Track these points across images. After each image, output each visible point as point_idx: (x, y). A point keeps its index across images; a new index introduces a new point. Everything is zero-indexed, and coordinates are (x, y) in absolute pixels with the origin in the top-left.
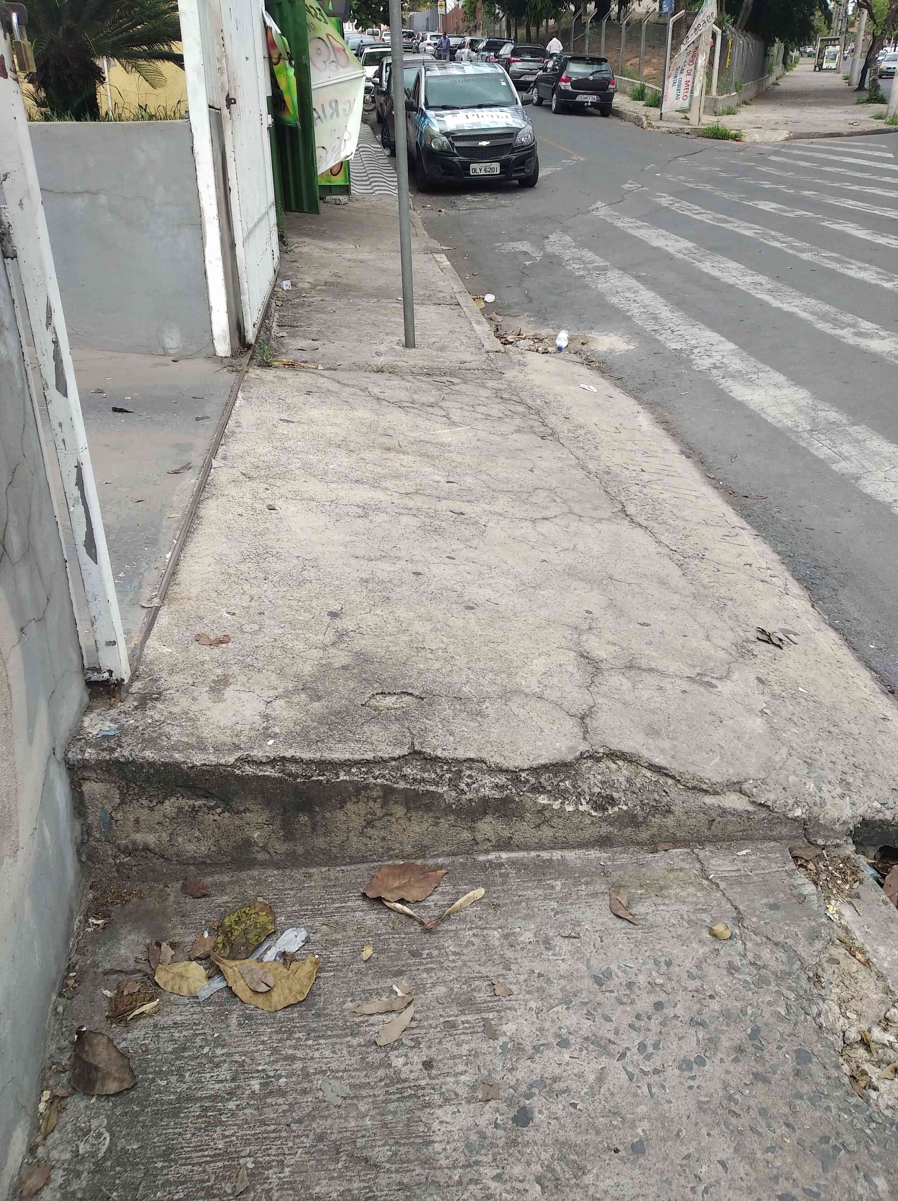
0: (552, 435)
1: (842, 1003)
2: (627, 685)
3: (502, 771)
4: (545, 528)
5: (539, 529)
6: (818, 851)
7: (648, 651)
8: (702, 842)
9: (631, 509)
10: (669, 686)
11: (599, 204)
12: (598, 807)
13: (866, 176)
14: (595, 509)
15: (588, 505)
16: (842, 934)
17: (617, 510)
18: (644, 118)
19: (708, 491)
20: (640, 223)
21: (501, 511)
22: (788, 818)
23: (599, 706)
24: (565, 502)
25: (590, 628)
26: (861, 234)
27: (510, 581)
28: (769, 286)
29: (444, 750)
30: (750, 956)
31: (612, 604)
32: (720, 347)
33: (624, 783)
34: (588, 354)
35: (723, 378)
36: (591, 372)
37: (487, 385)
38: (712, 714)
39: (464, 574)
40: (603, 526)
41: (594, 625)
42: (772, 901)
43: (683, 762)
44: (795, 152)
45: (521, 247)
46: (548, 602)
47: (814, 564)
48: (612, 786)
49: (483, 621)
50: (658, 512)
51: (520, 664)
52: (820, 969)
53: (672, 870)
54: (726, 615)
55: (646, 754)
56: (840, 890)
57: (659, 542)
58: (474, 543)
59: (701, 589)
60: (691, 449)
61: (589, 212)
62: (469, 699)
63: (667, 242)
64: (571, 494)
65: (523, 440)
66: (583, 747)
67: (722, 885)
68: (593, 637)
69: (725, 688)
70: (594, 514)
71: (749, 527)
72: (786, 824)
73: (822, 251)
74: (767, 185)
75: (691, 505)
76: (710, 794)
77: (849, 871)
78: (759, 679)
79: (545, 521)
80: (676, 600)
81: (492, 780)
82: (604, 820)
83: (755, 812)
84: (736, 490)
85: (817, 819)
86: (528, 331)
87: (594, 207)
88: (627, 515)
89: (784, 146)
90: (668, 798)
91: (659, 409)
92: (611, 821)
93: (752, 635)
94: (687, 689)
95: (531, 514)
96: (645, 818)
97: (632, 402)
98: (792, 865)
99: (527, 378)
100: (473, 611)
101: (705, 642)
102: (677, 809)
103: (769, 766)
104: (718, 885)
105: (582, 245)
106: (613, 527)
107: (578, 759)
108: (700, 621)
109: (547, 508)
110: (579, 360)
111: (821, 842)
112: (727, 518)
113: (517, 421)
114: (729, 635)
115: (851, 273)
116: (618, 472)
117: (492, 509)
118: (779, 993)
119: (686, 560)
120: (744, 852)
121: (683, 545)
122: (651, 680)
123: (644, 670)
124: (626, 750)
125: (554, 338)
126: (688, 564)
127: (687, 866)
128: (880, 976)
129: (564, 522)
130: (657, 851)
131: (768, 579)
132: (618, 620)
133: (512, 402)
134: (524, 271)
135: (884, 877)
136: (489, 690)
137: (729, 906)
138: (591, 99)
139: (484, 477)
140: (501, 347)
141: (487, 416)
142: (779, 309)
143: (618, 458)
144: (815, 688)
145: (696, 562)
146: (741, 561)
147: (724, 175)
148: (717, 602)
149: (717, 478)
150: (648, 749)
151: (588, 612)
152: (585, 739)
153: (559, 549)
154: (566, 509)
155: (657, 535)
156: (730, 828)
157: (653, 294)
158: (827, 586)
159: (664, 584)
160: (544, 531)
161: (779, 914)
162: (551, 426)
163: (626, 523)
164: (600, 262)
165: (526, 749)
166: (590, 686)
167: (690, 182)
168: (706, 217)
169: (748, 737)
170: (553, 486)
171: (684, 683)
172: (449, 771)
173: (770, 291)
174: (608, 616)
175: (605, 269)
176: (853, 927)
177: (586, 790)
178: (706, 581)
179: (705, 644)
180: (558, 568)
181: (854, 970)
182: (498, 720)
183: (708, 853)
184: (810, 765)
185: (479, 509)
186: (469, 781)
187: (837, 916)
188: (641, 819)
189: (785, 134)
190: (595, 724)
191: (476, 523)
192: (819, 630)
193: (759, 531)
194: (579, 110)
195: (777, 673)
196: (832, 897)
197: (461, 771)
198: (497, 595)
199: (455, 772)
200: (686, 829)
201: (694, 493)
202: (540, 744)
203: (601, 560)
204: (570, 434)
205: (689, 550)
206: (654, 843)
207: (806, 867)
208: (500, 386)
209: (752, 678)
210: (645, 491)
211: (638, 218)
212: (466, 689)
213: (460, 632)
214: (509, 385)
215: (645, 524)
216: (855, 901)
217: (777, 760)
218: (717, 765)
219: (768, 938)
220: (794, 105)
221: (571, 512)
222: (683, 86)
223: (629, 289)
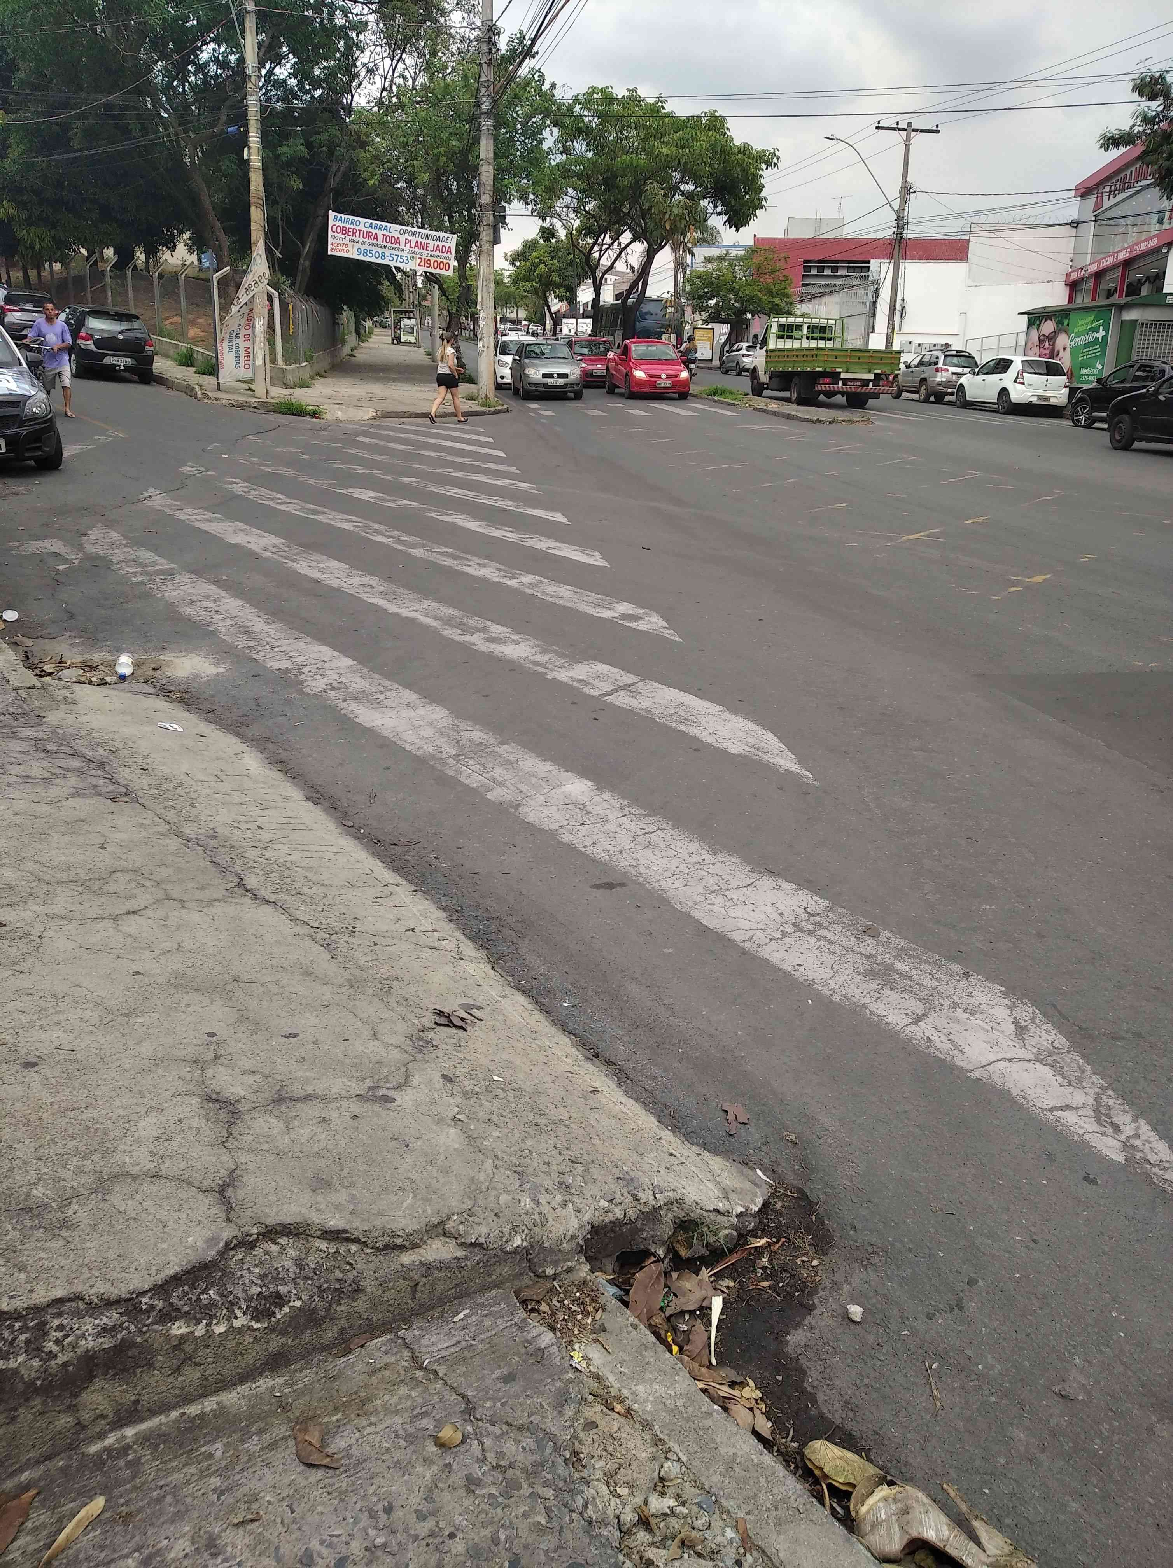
0: (126, 794)
1: (610, 1478)
2: (276, 1125)
3: (109, 1303)
4: (132, 925)
5: (125, 929)
6: (549, 1285)
7: (300, 1072)
8: (407, 1320)
9: (252, 882)
10: (335, 1114)
11: (152, 491)
12: (259, 1314)
13: (468, 461)
14: (202, 888)
15: (191, 885)
16: (594, 1385)
17: (232, 885)
18: (197, 388)
19: (347, 843)
20: (210, 515)
21: (64, 912)
22: (507, 1253)
23: (243, 1167)
24: (158, 885)
25: (216, 1058)
26: (474, 526)
27: (89, 1013)
28: (382, 589)
29: (12, 1297)
30: (491, 1457)
31: (243, 1017)
32: (333, 665)
33: (293, 1268)
34: (164, 682)
35: (344, 701)
36: (171, 705)
37: (20, 735)
38: (395, 1138)
39: (15, 1015)
40: (217, 910)
41: (221, 1052)
42: (505, 1371)
43: (365, 1216)
44: (386, 433)
45: (48, 546)
46: (150, 1031)
47: (486, 915)
48: (276, 1278)
49: (53, 1081)
50: (288, 880)
51: (119, 1132)
52: (577, 1443)
53: (373, 1373)
54: (392, 1001)
55: (315, 1218)
56: (582, 1327)
57: (295, 920)
58: (26, 966)
59: (357, 972)
60: (318, 792)
61: (139, 501)
62: (45, 1206)
63: (248, 539)
64: (165, 872)
65: (85, 806)
66: (228, 1233)
67: (441, 1372)
68: (221, 1069)
69: (405, 1099)
70: (199, 895)
71: (404, 882)
72: (505, 1261)
73: (435, 546)
74: (360, 470)
75: (329, 864)
76: (408, 1249)
77: (587, 1299)
78: (445, 1077)
79: (132, 916)
80: (327, 993)
81: (97, 1322)
82: (269, 1330)
83: (466, 1256)
84: (382, 838)
85: (540, 1242)
86: (73, 656)
87: (146, 495)
88: (247, 890)
89: (372, 426)
90: (354, 1272)
91: (270, 746)
92: (280, 1330)
93: (429, 1020)
94: (357, 1112)
95: (109, 910)
96: (327, 1310)
97: (232, 739)
98: (522, 1314)
99: (80, 720)
100: (36, 1068)
101: (372, 1043)
102: (368, 1285)
103: (473, 1189)
104: (435, 1372)
105: (135, 543)
106: (231, 910)
107: (221, 1253)
108: (362, 1016)
109: (132, 897)
110: (152, 690)
111: (549, 1271)
112: (376, 875)
113: (73, 781)
114: (401, 1026)
115: (470, 571)
116: (226, 833)
117: (50, 911)
118: (534, 1495)
119: (333, 937)
120: (461, 1316)
121: (326, 918)
122: (311, 1111)
123: (298, 1100)
124: (288, 1220)
125: (112, 664)
126: (336, 942)
127: (393, 1360)
128: (646, 1425)
129: (160, 913)
130: (349, 1351)
131: (436, 944)
132: (254, 1037)
133: (62, 755)
134: (57, 577)
135: (627, 1292)
136: (75, 1184)
137: (454, 1396)
138: (124, 362)
139: (30, 866)
140: (35, 681)
141: (26, 779)
142: (397, 615)
143: (224, 816)
144: (511, 1072)
145: (346, 938)
146: (400, 928)
147: (307, 457)
148: (379, 986)
149: (357, 825)
150: (318, 1210)
151: (211, 1035)
152: (229, 1220)
153: (157, 952)
154: (160, 895)
155: (292, 911)
156: (439, 1288)
157: (239, 602)
158: (504, 939)
159: (310, 974)
160: (131, 930)
161: (515, 1387)
162: (123, 783)
163: (247, 900)
164: (163, 564)
165: (144, 1259)
166: (226, 1142)
167: (266, 466)
168: (294, 508)
169: (442, 1158)
170: (138, 864)
171: (352, 1105)
172: (24, 1329)
173: (383, 594)
174: (240, 1035)
175: (171, 573)
176: (605, 1372)
177: (240, 1295)
178: (362, 961)
179: (373, 1045)
180: (160, 980)
181: (615, 1428)
182: (94, 1227)
183: (417, 1333)
184: (520, 1174)
185: (27, 915)
186: (59, 1335)
187: (584, 1364)
188: (322, 1313)
189: (371, 413)
190: (241, 1194)
191: (26, 935)
192: (505, 997)
193: (416, 885)
194: (110, 374)
195: (465, 1064)
196: (575, 1340)
197: (43, 1324)
198: (72, 1037)
199: (33, 1327)
200: (383, 1307)
201: (330, 849)
202: (164, 1246)
203: (219, 958)
204: (153, 791)
205: (335, 924)
206: (345, 1341)
207: (538, 1311)
208: (41, 735)
209: (437, 1077)
210: (267, 854)
211: (206, 509)
212: (38, 1192)
213: (18, 1105)
214: (54, 732)
215: (272, 898)
216: (601, 1336)
217: (482, 1178)
218: (411, 1207)
219: (510, 1425)
220: (377, 380)
221: (168, 898)
222: (242, 353)
223: (208, 597)
